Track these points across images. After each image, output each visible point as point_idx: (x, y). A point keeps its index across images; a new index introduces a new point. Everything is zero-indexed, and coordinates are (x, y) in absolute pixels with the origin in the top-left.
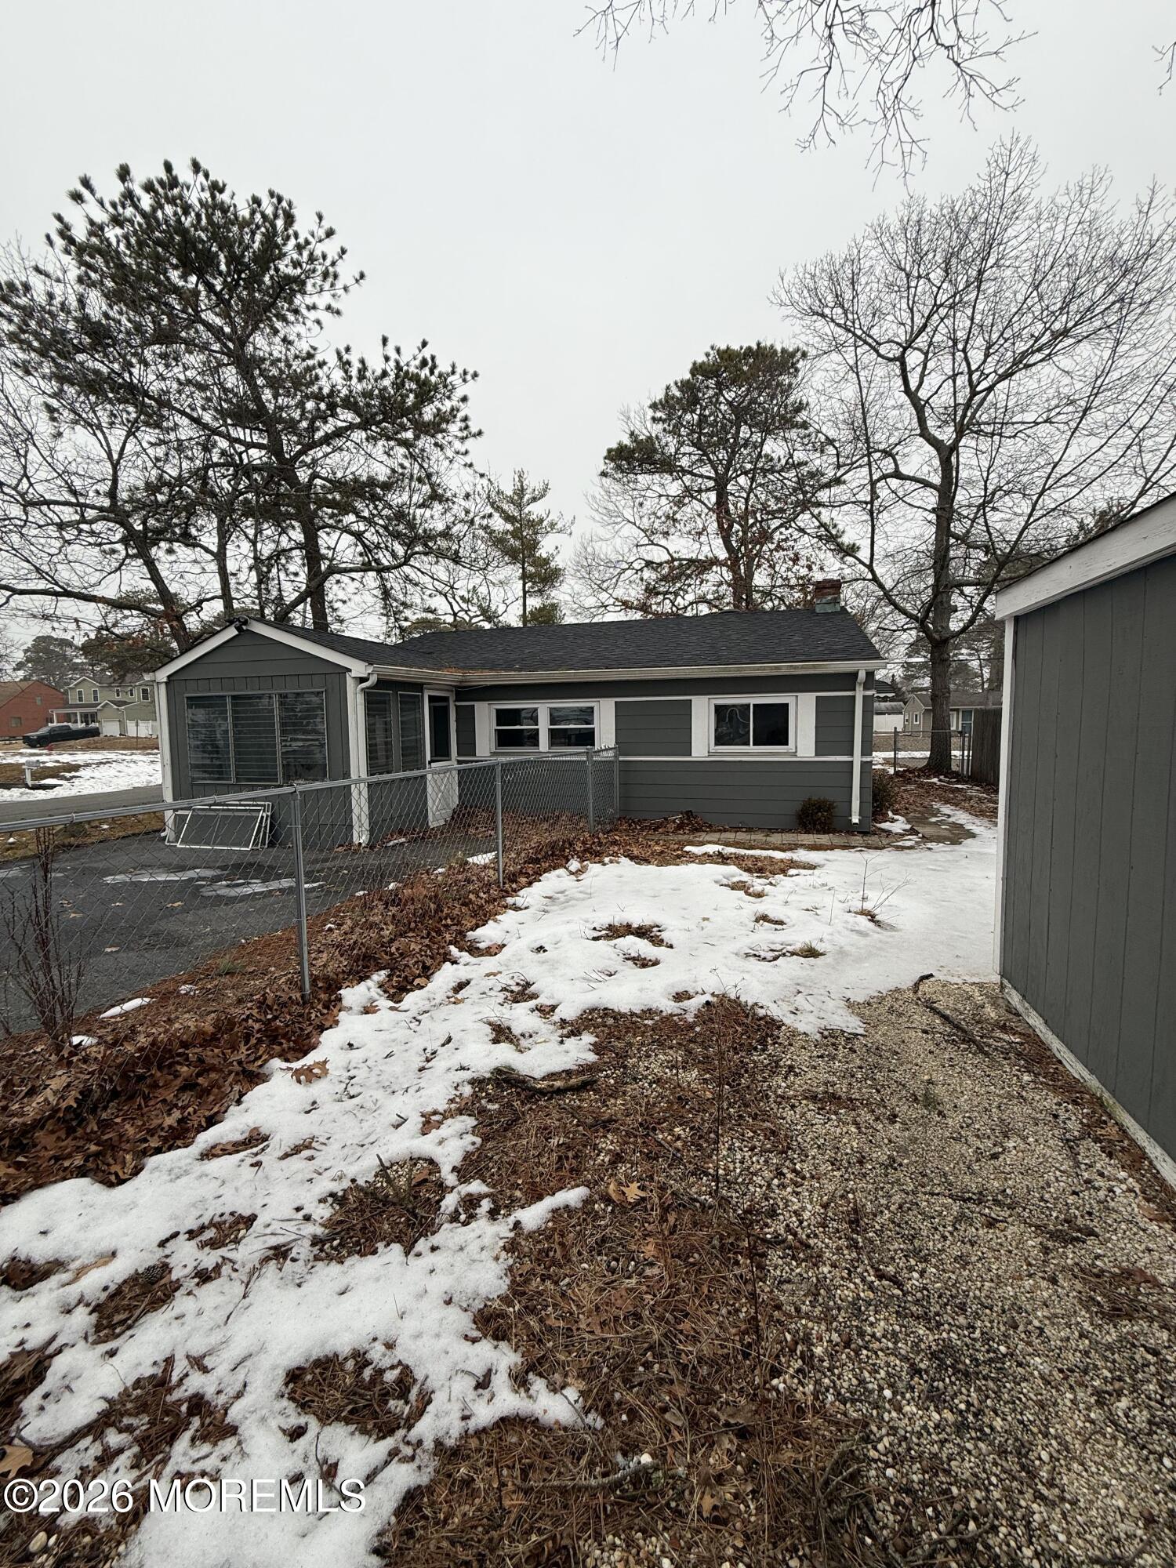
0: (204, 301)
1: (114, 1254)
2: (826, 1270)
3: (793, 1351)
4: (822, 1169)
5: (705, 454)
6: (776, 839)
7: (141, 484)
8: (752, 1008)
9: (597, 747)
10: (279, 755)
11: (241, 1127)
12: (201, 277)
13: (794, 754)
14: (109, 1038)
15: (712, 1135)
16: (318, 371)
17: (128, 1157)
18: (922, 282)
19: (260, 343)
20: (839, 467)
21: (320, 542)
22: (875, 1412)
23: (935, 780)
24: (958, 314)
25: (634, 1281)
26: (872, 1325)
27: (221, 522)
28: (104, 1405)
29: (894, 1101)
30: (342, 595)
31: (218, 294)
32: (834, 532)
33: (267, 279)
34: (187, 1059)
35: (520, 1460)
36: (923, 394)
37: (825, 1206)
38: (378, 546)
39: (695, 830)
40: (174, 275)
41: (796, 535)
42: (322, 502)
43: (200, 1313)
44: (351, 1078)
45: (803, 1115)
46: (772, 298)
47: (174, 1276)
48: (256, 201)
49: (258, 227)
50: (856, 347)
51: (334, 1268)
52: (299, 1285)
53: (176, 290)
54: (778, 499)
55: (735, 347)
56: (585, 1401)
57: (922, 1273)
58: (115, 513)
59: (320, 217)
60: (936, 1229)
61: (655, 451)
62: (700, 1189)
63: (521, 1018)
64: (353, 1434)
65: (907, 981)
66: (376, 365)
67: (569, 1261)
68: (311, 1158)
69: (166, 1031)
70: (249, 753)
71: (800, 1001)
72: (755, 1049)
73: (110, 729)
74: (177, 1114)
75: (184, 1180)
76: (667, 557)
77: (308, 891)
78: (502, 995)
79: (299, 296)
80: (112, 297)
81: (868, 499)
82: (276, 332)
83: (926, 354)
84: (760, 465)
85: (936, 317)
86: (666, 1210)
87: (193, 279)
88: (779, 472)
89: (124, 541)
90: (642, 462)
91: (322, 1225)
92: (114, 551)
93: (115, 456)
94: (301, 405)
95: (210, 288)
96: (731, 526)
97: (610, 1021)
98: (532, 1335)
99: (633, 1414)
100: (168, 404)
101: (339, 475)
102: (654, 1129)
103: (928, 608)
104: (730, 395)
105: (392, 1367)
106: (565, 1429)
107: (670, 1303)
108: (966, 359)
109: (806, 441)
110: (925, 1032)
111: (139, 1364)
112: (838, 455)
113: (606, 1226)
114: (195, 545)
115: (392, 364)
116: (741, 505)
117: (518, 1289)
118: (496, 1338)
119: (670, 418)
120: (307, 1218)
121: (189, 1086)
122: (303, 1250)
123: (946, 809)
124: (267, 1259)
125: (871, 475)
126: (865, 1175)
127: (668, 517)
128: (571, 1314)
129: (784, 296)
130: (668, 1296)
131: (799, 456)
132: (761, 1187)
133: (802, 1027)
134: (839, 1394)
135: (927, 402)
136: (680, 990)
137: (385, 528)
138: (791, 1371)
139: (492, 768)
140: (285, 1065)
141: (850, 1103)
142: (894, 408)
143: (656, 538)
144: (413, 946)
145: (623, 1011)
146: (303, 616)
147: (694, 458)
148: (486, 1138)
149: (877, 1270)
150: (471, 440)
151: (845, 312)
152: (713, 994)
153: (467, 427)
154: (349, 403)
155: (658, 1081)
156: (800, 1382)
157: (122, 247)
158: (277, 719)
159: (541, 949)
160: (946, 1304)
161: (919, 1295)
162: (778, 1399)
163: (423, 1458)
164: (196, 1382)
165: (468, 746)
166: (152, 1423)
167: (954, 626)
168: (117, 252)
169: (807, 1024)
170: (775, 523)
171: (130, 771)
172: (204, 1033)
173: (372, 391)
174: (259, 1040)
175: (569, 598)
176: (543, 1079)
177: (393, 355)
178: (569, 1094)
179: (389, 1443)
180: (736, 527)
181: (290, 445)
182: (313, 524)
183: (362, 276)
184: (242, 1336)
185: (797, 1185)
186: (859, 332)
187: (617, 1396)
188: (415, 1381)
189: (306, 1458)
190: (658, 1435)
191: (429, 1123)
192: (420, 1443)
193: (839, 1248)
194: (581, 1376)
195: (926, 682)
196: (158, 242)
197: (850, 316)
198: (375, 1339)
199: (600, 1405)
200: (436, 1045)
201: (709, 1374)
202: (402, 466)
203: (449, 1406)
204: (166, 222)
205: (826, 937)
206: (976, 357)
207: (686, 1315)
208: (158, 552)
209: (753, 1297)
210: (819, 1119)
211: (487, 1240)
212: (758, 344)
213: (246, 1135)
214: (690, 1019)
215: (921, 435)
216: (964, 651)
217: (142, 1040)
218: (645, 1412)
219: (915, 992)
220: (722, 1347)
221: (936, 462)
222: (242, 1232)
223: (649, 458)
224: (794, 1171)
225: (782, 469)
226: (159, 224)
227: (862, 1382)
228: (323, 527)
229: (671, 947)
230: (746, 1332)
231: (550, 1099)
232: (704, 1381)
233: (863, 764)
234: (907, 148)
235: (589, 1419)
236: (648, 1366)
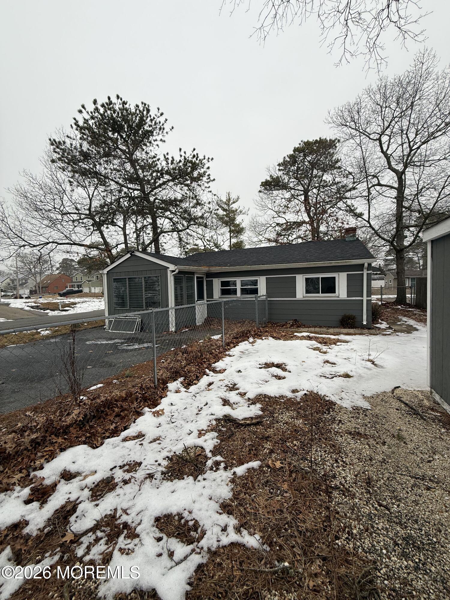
0: (119, 142)
1: (96, 472)
2: (357, 500)
3: (344, 530)
4: (355, 461)
5: (299, 181)
6: (331, 330)
7: (98, 205)
8: (323, 397)
9: (259, 295)
10: (144, 299)
11: (136, 431)
12: (119, 134)
13: (338, 297)
14: (91, 397)
15: (309, 445)
16: (157, 162)
17: (99, 439)
18: (387, 109)
19: (138, 154)
20: (354, 183)
21: (157, 222)
22: (379, 558)
23: (399, 307)
24: (403, 120)
25: (280, 498)
26: (377, 524)
27: (124, 217)
28: (95, 522)
29: (384, 436)
30: (165, 241)
31: (124, 139)
32: (353, 208)
33: (140, 132)
34: (117, 406)
35: (239, 559)
36: (389, 152)
37: (356, 476)
38: (177, 223)
39: (298, 327)
40: (110, 134)
41: (337, 210)
42: (158, 208)
43: (125, 495)
44: (172, 416)
45: (346, 440)
46: (325, 121)
47: (116, 481)
48: (137, 106)
49: (138, 115)
50: (360, 136)
51: (169, 483)
52: (158, 488)
53: (111, 139)
54: (329, 197)
55: (311, 140)
56: (263, 540)
57: (398, 506)
58: (90, 216)
59: (159, 109)
60: (404, 489)
61: (280, 182)
62: (305, 465)
63: (233, 397)
64: (178, 542)
65: (389, 389)
66: (177, 158)
67: (254, 488)
68: (160, 444)
69: (110, 396)
70: (134, 298)
71: (343, 395)
72: (325, 413)
73: (86, 290)
74: (114, 425)
75: (117, 448)
76: (285, 222)
77: (157, 347)
78: (226, 388)
79: (151, 137)
80: (90, 143)
81: (367, 195)
82: (143, 150)
83: (390, 136)
84: (322, 184)
85: (394, 122)
86: (291, 472)
87: (116, 134)
88: (329, 186)
89: (93, 225)
90: (275, 186)
91: (165, 467)
92: (89, 229)
93: (91, 196)
94: (151, 175)
95: (122, 137)
96: (310, 209)
97: (267, 400)
98: (241, 514)
99: (281, 546)
100: (107, 178)
101: (164, 198)
102: (285, 441)
103: (394, 237)
104: (309, 159)
105: (191, 520)
106: (255, 549)
107: (294, 507)
108: (408, 137)
109: (340, 174)
110: (397, 409)
111: (106, 510)
112: (354, 179)
113: (268, 476)
114: (115, 225)
115: (183, 158)
116: (314, 200)
117: (236, 496)
118: (228, 513)
119: (285, 169)
120: (159, 465)
121: (118, 415)
122: (158, 476)
123: (405, 319)
124: (146, 478)
125: (368, 185)
126: (372, 465)
127: (285, 206)
128: (256, 508)
129: (330, 120)
130: (293, 505)
131: (337, 180)
132: (329, 466)
133: (344, 405)
134: (364, 549)
135: (391, 155)
136: (294, 388)
137: (180, 216)
138: (344, 538)
139: (220, 303)
140: (149, 410)
141: (366, 436)
142: (377, 158)
143: (281, 215)
144: (193, 369)
145: (272, 396)
146: (152, 249)
147: (295, 183)
148: (222, 441)
149: (379, 503)
150: (211, 182)
151: (355, 123)
152: (307, 391)
153: (209, 178)
154: (168, 173)
155: (286, 423)
156: (347, 543)
157: (94, 126)
158: (143, 286)
159: (239, 371)
160: (409, 519)
161: (397, 514)
162: (339, 548)
163: (204, 553)
164: (124, 518)
165: (210, 295)
166: (111, 530)
167: (406, 243)
168: (92, 128)
169: (346, 404)
170: (329, 206)
171: (93, 305)
172: (123, 397)
173: (176, 168)
174: (141, 401)
175: (247, 239)
176: (242, 420)
177: (183, 154)
178: (252, 426)
179: (191, 547)
180: (312, 208)
181: (147, 189)
182: (155, 215)
183: (173, 128)
184: (140, 503)
185: (343, 466)
186: (361, 131)
187: (275, 540)
188: (200, 526)
189: (163, 548)
190: (291, 556)
191: (201, 434)
192: (202, 548)
193: (362, 493)
194: (260, 531)
195: (394, 267)
196: (105, 123)
197: (357, 125)
198: (185, 510)
199: (268, 542)
200: (202, 405)
201: (310, 536)
202: (186, 193)
203: (212, 536)
204: (108, 116)
205: (353, 370)
206: (412, 136)
207: (301, 512)
208: (103, 228)
209: (328, 508)
210: (352, 442)
211: (224, 478)
212: (320, 138)
213: (137, 434)
214: (298, 400)
215: (389, 168)
216: (411, 253)
217: (103, 399)
218: (285, 547)
219: (393, 393)
220: (315, 526)
221: (396, 179)
222: (138, 468)
223: (278, 184)
224: (343, 461)
225: (331, 185)
226: (106, 117)
227: (373, 546)
228: (158, 217)
229: (290, 372)
230: (324, 521)
231: (245, 427)
232: (308, 538)
233: (367, 300)
234: (379, 62)
235: (265, 547)
236: (286, 530)
